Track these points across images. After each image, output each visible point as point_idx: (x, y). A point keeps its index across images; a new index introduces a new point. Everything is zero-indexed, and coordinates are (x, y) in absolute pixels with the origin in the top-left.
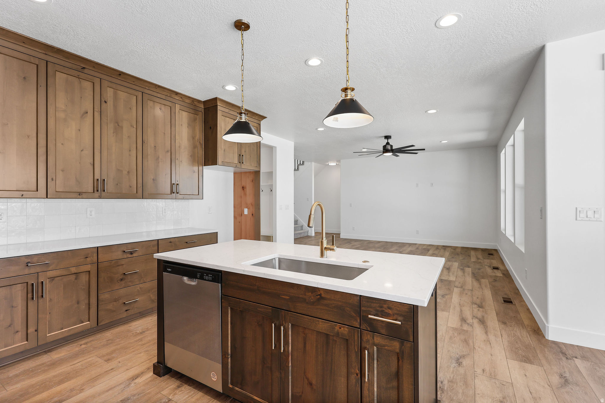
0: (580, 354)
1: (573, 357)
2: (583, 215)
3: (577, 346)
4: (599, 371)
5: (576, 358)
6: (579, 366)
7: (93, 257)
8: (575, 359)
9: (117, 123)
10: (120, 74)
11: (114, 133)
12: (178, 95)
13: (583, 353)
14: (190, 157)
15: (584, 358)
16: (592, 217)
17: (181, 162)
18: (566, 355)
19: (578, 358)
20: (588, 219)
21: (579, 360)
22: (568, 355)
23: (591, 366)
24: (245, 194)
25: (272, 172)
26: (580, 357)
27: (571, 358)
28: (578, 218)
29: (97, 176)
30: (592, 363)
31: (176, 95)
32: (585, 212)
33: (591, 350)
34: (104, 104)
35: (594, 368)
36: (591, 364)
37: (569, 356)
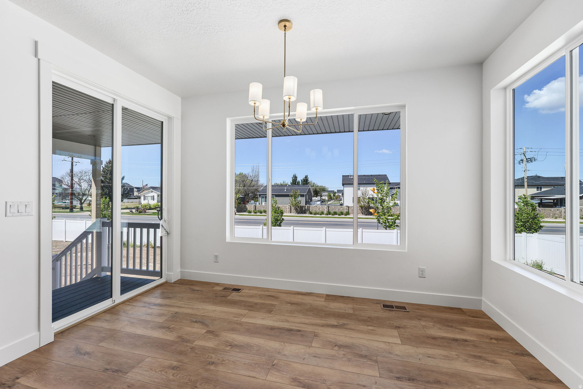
0: (16, 371)
1: (14, 380)
2: (14, 210)
3: (6, 365)
4: (49, 374)
5: (18, 378)
6: (29, 385)
8: (18, 381)
13: (18, 368)
15: (25, 372)
16: (24, 211)
18: (4, 384)
19: (19, 377)
20: (19, 214)
21: (22, 378)
22: (7, 383)
23: (39, 375)
26: (20, 375)
27: (13, 383)
28: (8, 214)
30: (37, 371)
32: (16, 206)
33: (22, 359)
35: (42, 374)
36: (37, 373)
37: (9, 383)
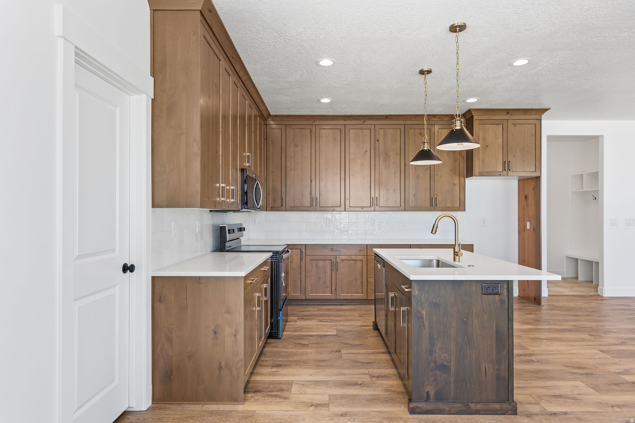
7: (364, 251)
9: (386, 154)
10: (387, 117)
11: (384, 162)
12: (436, 117)
14: (450, 171)
17: (440, 176)
24: (528, 205)
25: (598, 172)
29: (373, 196)
31: (434, 117)
34: (377, 143)
